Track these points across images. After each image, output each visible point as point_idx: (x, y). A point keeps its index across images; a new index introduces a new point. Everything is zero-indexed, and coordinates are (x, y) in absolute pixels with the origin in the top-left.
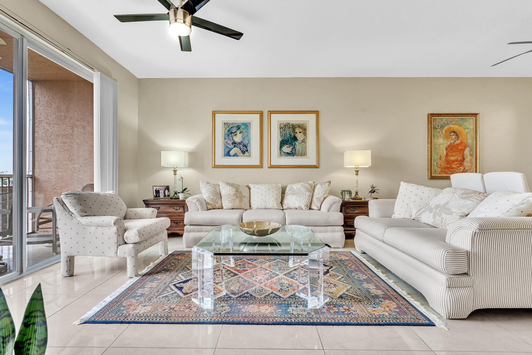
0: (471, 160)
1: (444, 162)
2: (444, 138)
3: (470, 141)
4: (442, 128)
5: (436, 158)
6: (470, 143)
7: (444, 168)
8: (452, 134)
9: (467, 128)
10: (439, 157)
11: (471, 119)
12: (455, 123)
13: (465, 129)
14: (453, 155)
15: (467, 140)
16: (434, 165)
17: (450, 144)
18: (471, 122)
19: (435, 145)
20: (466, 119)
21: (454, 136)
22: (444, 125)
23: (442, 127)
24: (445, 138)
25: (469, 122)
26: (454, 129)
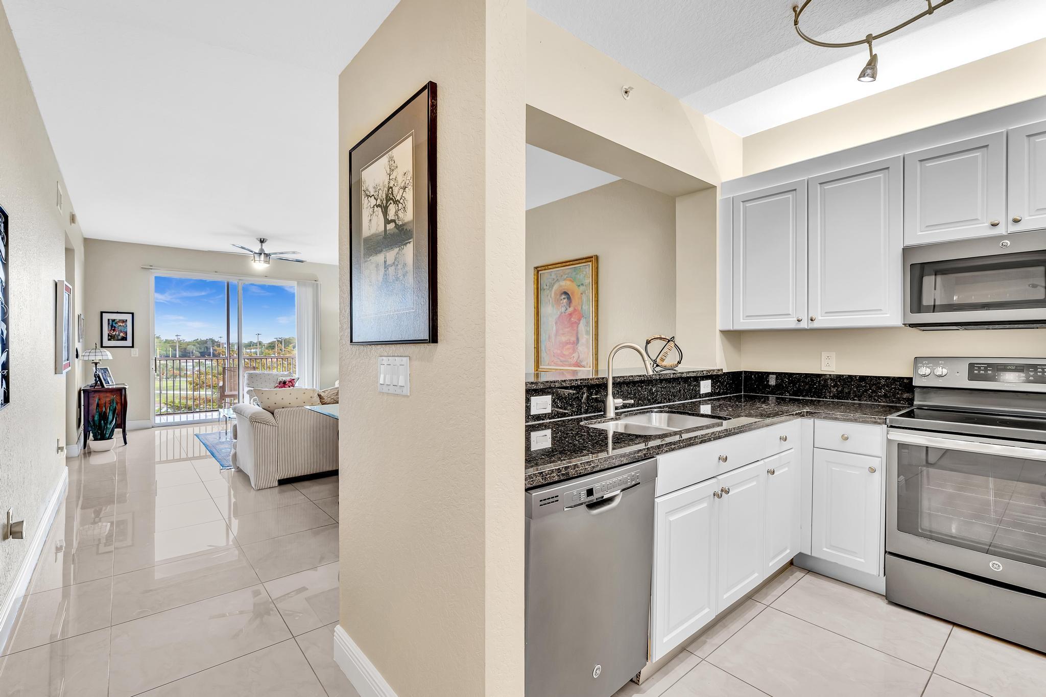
0: (587, 340)
1: (553, 345)
2: (553, 306)
7: (553, 356)
8: (563, 296)
11: (587, 266)
12: (567, 277)
13: (579, 286)
14: (565, 334)
15: (582, 305)
17: (561, 314)
18: (588, 272)
19: (543, 317)
20: (580, 268)
21: (565, 301)
22: (552, 282)
23: (552, 286)
24: (555, 305)
25: (584, 273)
26: (566, 287)
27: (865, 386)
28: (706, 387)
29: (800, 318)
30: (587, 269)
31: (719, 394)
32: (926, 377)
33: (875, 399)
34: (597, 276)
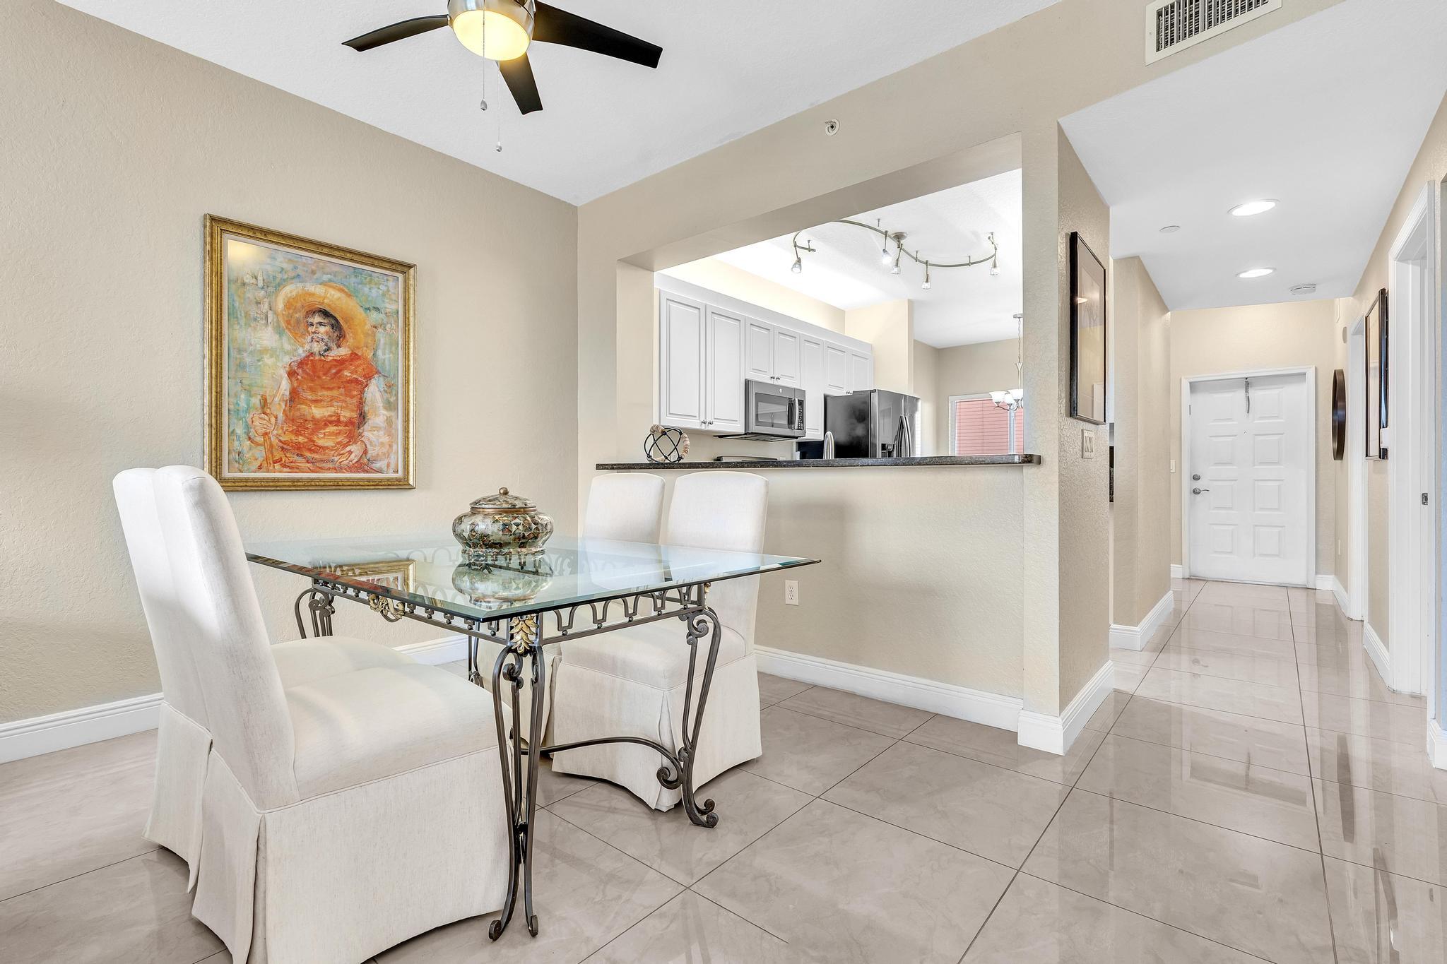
1: (280, 421)
2: (280, 332)
3: (387, 356)
4: (271, 289)
5: (243, 404)
6: (387, 362)
7: (283, 449)
8: (317, 319)
9: (374, 308)
10: (256, 401)
11: (389, 278)
12: (330, 281)
13: (369, 309)
14: (321, 401)
15: (375, 351)
16: (232, 433)
17: (308, 357)
18: (390, 289)
19: (240, 351)
20: (371, 276)
21: (322, 329)
22: (280, 276)
24: (286, 331)
25: (383, 288)
26: (326, 301)
29: (704, 421)
30: (391, 285)
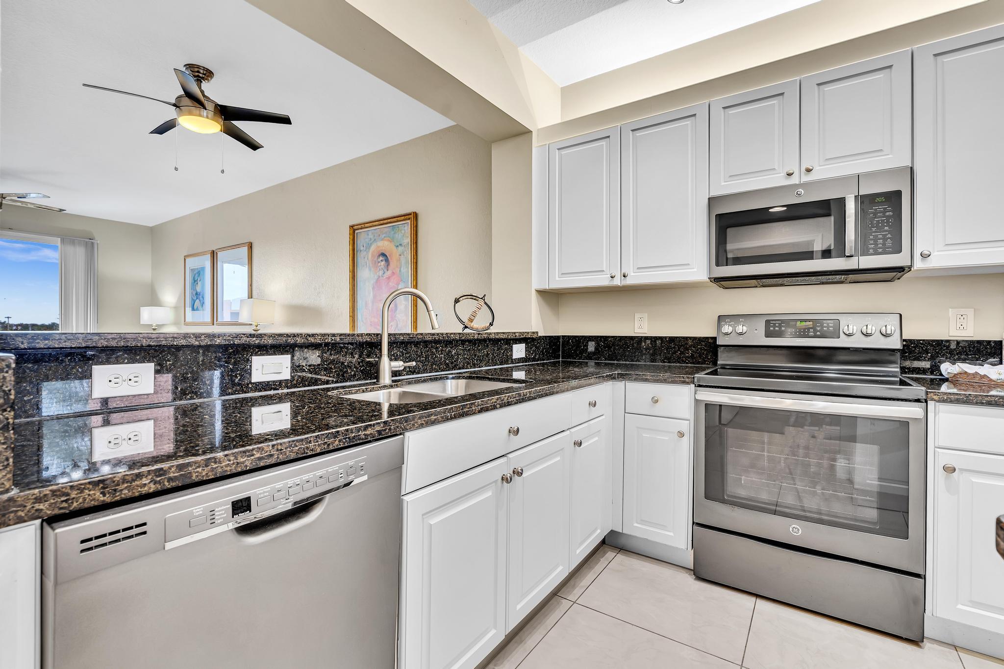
1: (370, 312)
3: (405, 270)
7: (371, 325)
8: (381, 258)
10: (364, 303)
11: (406, 225)
12: (385, 237)
15: (400, 268)
17: (378, 279)
18: (406, 231)
19: (359, 281)
20: (399, 227)
21: (382, 263)
22: (369, 242)
23: (369, 246)
24: (372, 268)
25: (403, 232)
26: (384, 248)
27: (674, 348)
28: (519, 351)
29: (613, 275)
30: (406, 228)
31: (534, 360)
32: (728, 336)
33: (683, 361)
34: (417, 235)
